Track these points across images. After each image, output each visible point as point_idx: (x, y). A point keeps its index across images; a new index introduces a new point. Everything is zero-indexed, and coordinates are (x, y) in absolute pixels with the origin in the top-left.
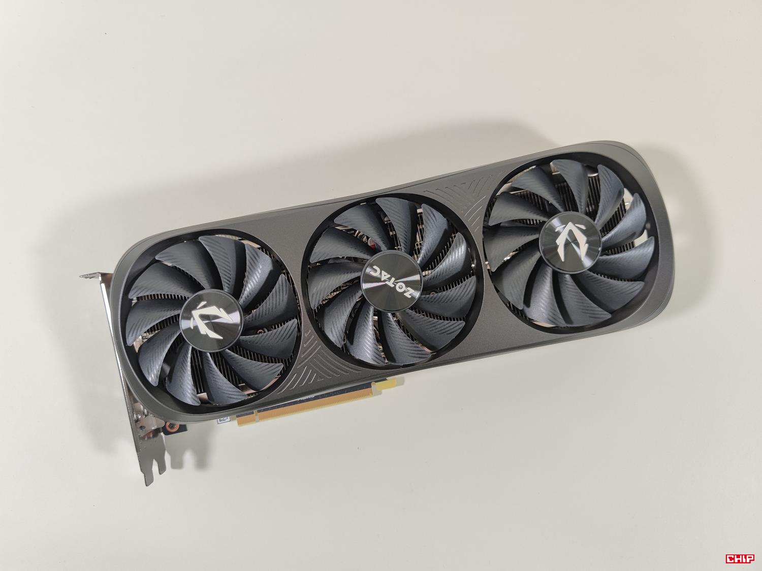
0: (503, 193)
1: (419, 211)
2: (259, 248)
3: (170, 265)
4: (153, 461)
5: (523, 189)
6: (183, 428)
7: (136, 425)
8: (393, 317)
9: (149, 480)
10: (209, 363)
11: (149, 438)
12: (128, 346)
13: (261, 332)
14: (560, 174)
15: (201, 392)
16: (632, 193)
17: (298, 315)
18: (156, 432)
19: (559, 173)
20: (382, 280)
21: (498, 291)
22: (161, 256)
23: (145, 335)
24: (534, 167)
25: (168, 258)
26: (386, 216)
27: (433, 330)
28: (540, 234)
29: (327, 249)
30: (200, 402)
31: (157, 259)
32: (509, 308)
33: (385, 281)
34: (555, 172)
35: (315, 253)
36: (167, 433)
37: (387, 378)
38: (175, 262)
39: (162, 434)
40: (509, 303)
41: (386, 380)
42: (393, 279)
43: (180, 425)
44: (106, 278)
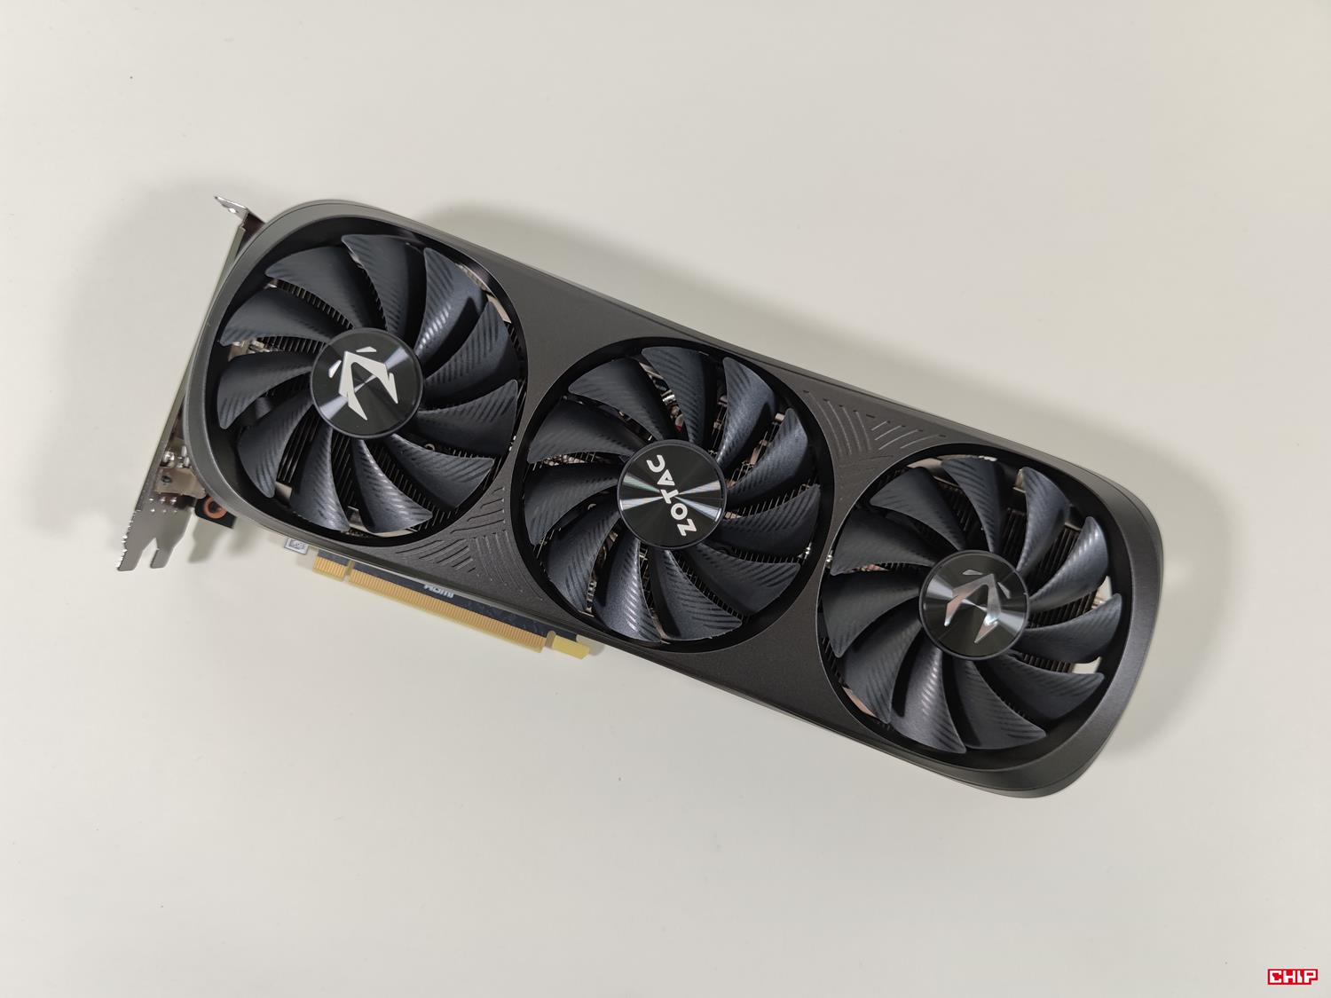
0: (921, 469)
1: (779, 417)
2: (506, 323)
3: (356, 259)
4: (152, 539)
5: (954, 482)
6: (228, 521)
7: (160, 470)
8: (641, 551)
9: (128, 564)
10: (323, 445)
11: (167, 502)
12: (220, 345)
13: (429, 448)
14: (1023, 494)
15: (285, 483)
16: (1114, 590)
17: (500, 457)
18: (184, 502)
19: (1024, 492)
20: (658, 483)
21: (820, 610)
22: (352, 241)
23: (255, 343)
24: (993, 459)
25: (358, 249)
26: (725, 393)
27: (687, 605)
28: (937, 563)
29: (606, 386)
30: (274, 493)
31: (343, 241)
32: (823, 647)
33: (661, 487)
34: (1020, 488)
35: (585, 380)
36: (200, 513)
37: (579, 637)
38: (366, 262)
39: (192, 510)
40: (828, 639)
41: (573, 638)
42: (675, 493)
43: (228, 514)
44: (251, 223)
